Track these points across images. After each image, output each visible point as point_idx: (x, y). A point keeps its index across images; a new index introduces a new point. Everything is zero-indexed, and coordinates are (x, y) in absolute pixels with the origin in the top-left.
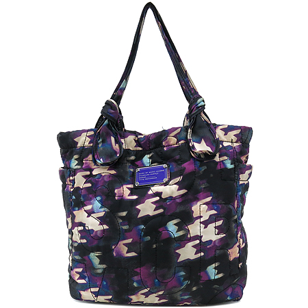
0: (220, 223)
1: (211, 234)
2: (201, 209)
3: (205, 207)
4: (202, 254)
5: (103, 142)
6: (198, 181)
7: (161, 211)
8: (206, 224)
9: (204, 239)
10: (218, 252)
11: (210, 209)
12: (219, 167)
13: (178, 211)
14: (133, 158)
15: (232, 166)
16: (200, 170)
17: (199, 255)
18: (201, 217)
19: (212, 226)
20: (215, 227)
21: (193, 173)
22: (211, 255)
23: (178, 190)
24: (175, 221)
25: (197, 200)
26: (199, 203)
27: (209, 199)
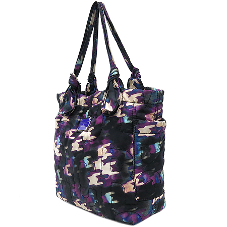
0: (113, 163)
1: (108, 170)
2: (103, 151)
3: (105, 150)
4: (102, 183)
5: (67, 100)
6: (103, 131)
7: (82, 149)
8: (105, 162)
9: (103, 173)
10: (113, 184)
11: (108, 152)
12: (119, 122)
13: (90, 150)
14: (81, 111)
15: (129, 122)
16: (105, 123)
17: (100, 183)
18: (102, 157)
19: (108, 164)
20: (111, 166)
21: (101, 125)
22: (108, 185)
23: (91, 136)
24: (88, 157)
25: (102, 144)
26: (103, 147)
27: (108, 145)
